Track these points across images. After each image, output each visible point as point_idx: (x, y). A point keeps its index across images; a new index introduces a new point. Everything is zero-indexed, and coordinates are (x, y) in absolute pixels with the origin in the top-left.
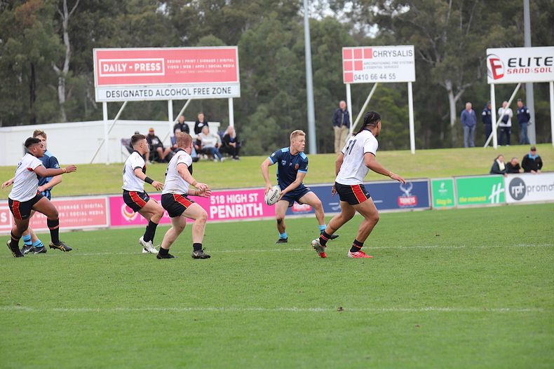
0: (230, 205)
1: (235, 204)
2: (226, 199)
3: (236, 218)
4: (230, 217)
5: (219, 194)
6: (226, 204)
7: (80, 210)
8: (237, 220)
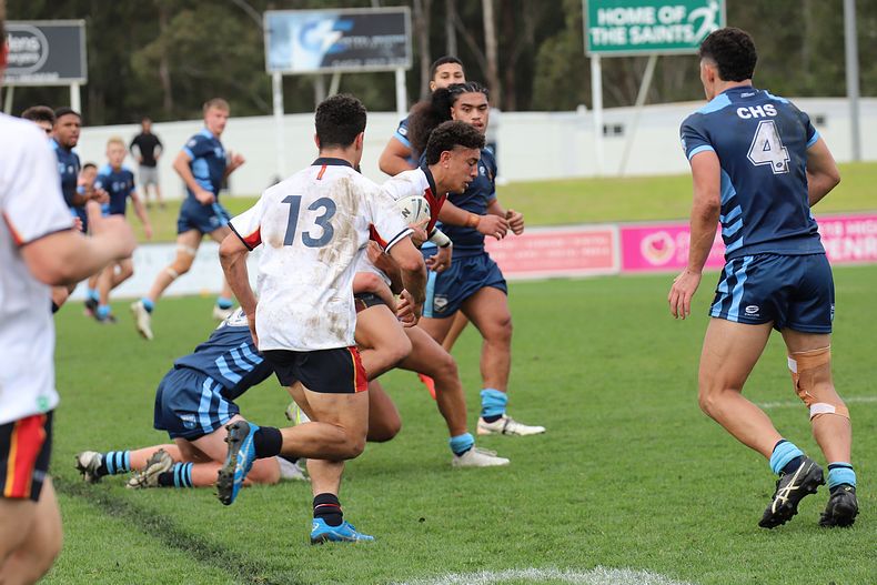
0: (854, 237)
1: (863, 236)
2: (845, 229)
3: (864, 258)
4: (853, 257)
5: (832, 221)
6: (844, 236)
7: (566, 247)
8: (866, 264)
